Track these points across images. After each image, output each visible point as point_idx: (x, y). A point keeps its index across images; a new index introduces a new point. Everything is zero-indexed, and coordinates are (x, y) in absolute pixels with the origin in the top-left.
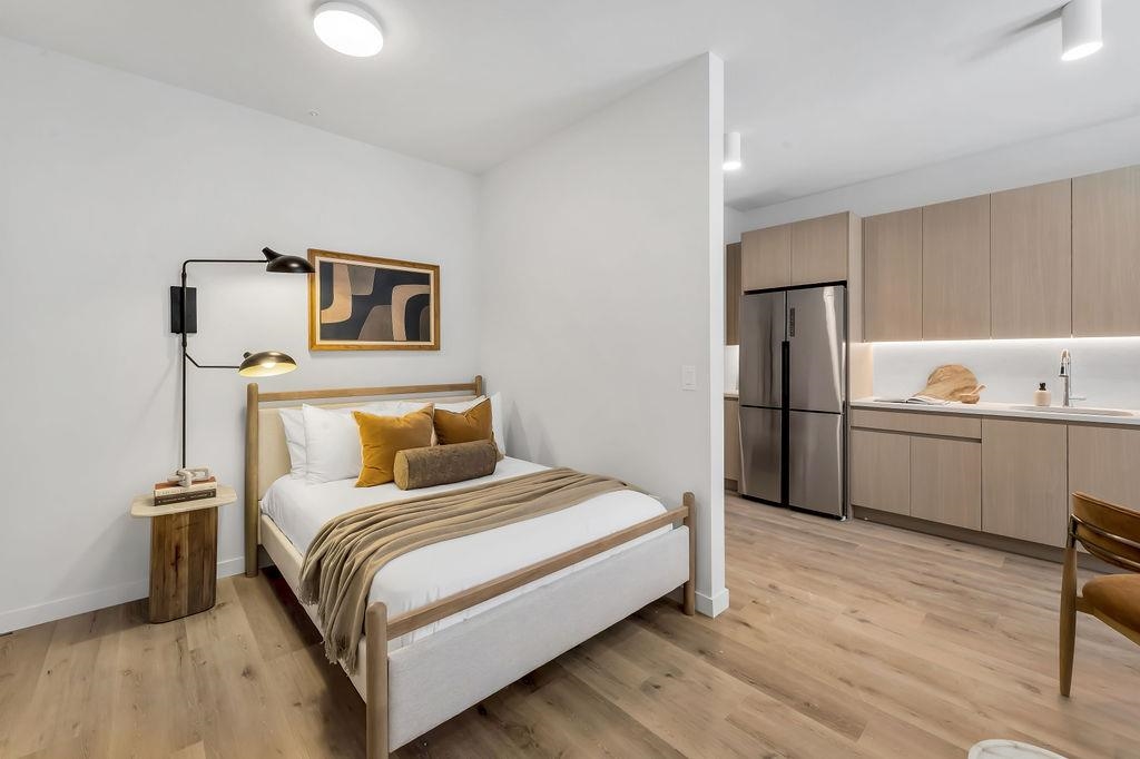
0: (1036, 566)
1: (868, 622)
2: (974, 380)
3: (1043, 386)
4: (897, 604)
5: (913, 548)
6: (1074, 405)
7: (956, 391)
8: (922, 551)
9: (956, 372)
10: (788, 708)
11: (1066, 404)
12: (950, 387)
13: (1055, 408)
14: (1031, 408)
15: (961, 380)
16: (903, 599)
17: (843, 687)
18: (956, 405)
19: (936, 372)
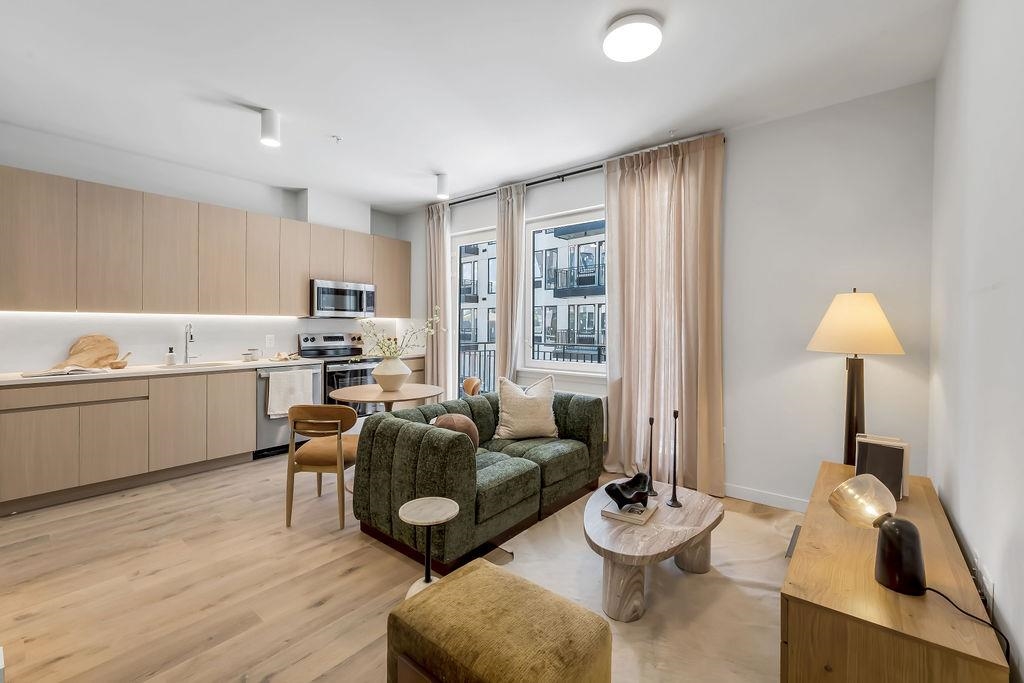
0: (191, 480)
1: (157, 571)
2: (116, 348)
3: (171, 350)
4: (155, 548)
5: (100, 511)
6: (192, 362)
7: (100, 359)
8: (110, 509)
9: (99, 341)
10: (204, 653)
11: (186, 361)
12: (95, 355)
13: (180, 366)
14: (164, 367)
15: (104, 347)
16: (155, 543)
17: (210, 611)
18: (109, 372)
19: (78, 342)
